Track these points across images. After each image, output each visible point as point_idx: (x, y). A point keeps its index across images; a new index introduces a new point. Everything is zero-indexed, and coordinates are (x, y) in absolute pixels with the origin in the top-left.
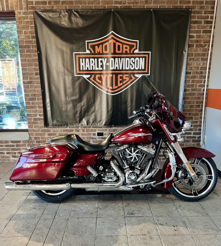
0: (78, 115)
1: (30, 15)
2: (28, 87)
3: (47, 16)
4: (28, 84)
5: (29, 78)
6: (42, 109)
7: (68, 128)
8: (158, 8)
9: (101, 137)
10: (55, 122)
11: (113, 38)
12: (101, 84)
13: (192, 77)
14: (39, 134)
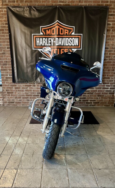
0: (34, 75)
1: (4, 9)
2: (2, 56)
3: (16, 10)
4: (2, 54)
5: (3, 50)
6: (11, 71)
7: (28, 84)
8: (88, 5)
10: (19, 80)
11: (58, 25)
13: (109, 51)
14: (9, 88)
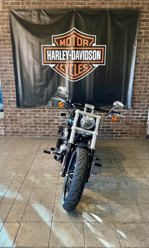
0: (45, 98)
1: (6, 14)
2: (3, 74)
3: (20, 14)
4: (4, 71)
5: (4, 66)
6: (15, 93)
8: (113, 8)
9: (63, 117)
10: (26, 104)
11: (74, 33)
12: (65, 72)
13: (141, 67)
14: (12, 114)
